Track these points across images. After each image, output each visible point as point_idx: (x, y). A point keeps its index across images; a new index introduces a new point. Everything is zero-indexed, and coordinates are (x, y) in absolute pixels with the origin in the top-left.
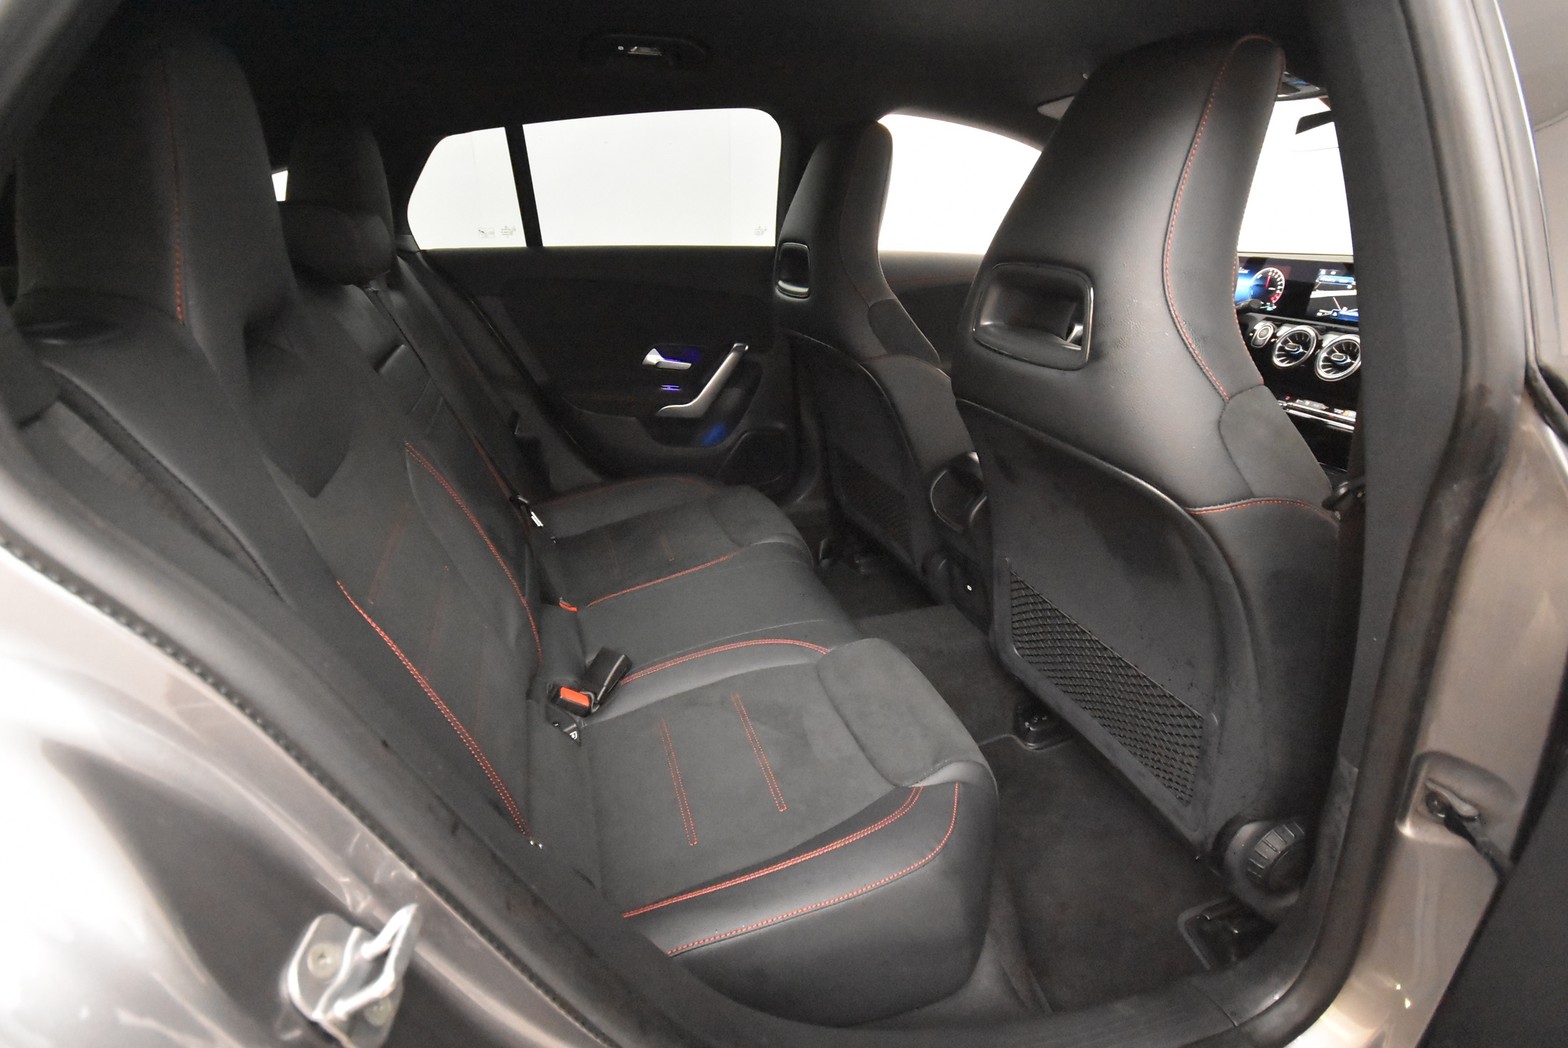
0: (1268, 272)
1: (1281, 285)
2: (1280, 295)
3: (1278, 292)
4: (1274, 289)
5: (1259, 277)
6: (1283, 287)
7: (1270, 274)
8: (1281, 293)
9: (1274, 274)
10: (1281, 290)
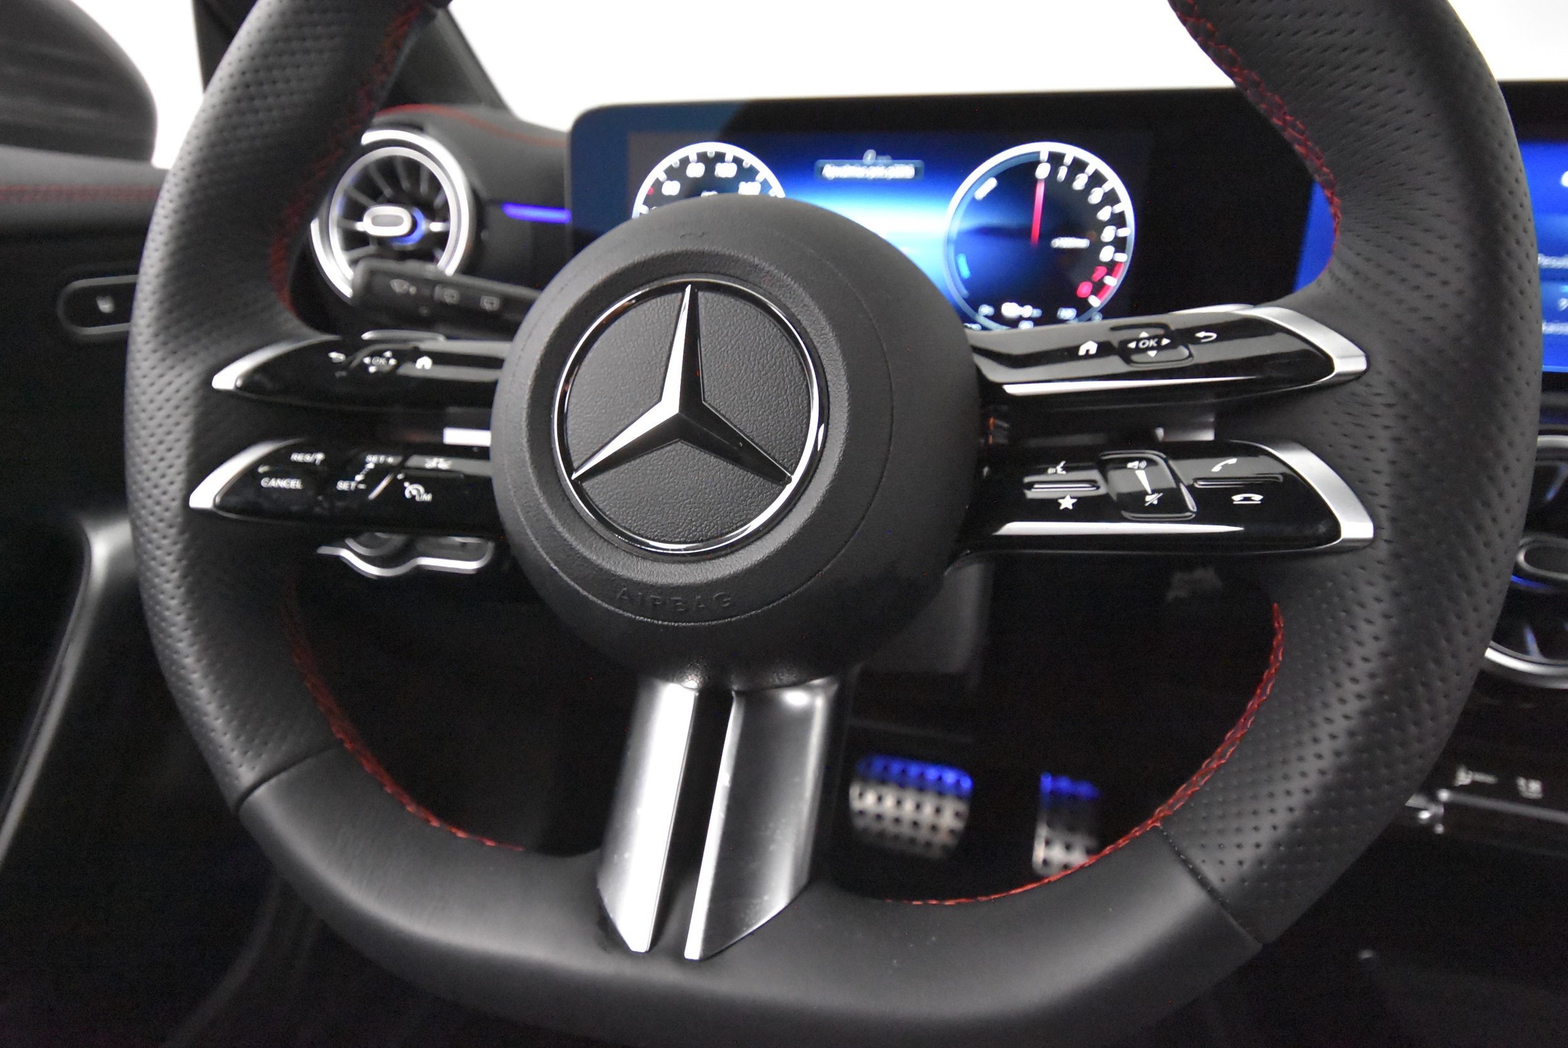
0: (1032, 164)
1: (1118, 220)
2: (1122, 272)
3: (1107, 254)
4: (1082, 243)
5: (981, 193)
6: (1128, 231)
7: (1043, 171)
8: (1123, 258)
9: (1062, 173)
10: (1119, 244)
